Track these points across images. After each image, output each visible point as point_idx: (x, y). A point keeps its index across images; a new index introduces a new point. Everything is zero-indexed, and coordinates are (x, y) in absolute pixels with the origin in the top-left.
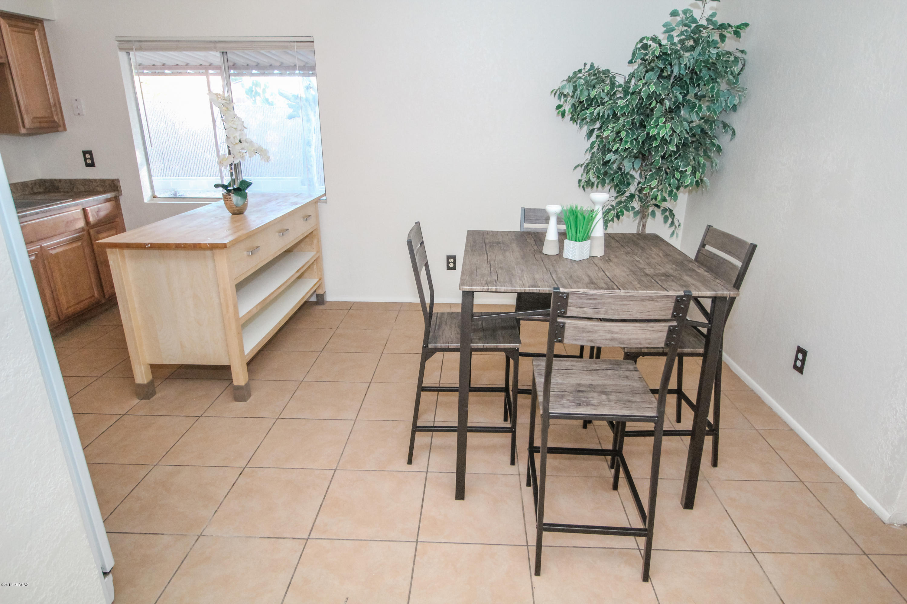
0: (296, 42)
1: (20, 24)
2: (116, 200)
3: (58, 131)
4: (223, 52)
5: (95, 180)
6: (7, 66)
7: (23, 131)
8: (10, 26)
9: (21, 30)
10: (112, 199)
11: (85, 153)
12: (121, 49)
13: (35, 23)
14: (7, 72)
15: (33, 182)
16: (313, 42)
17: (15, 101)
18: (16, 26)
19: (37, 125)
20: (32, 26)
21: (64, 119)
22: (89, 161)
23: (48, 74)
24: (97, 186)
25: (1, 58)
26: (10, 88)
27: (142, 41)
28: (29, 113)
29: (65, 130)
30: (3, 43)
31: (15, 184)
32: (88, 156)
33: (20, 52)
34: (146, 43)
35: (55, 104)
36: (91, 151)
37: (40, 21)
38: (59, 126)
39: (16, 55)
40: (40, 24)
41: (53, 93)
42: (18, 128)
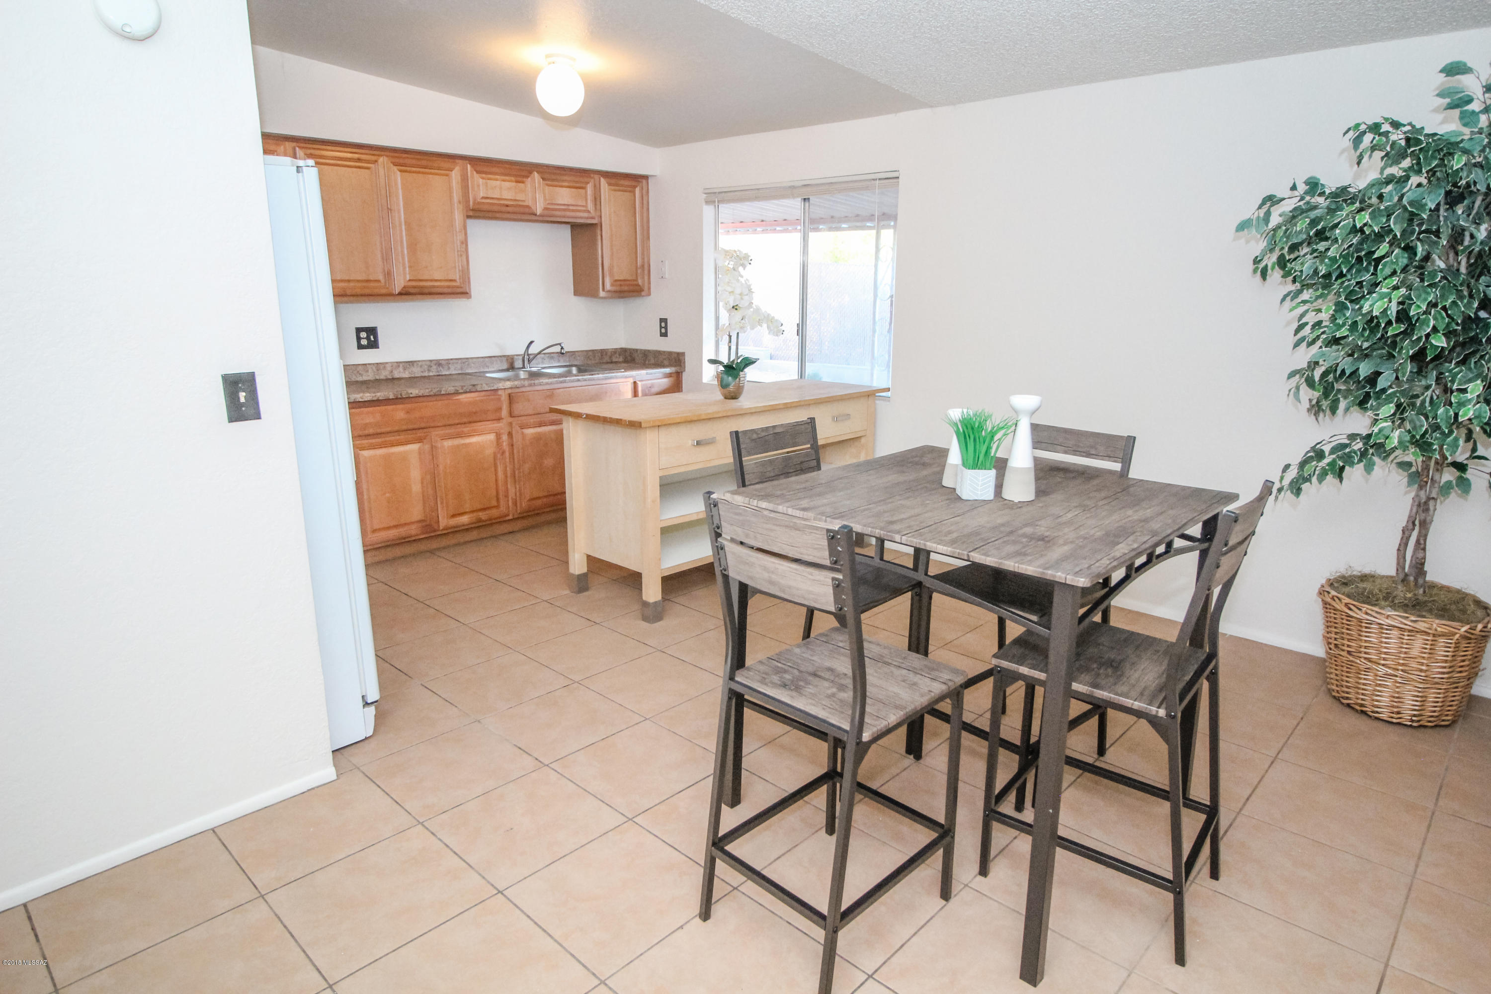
0: (879, 179)
1: (622, 182)
2: (679, 375)
3: (641, 296)
4: (805, 199)
5: (664, 351)
6: (599, 228)
7: (602, 294)
8: (610, 184)
9: (621, 188)
10: (673, 375)
11: (661, 320)
12: (707, 202)
13: (639, 180)
14: (599, 232)
16: (898, 178)
18: (617, 185)
19: (618, 288)
20: (634, 183)
21: (649, 283)
22: (663, 330)
23: (642, 234)
24: (665, 359)
25: (593, 218)
26: (596, 250)
27: (725, 192)
28: (611, 274)
29: (649, 294)
30: (598, 203)
31: (593, 351)
32: (663, 324)
33: (615, 212)
34: (729, 194)
35: (643, 266)
36: (666, 319)
37: (646, 177)
38: (643, 290)
39: (610, 215)
40: (644, 181)
41: (643, 254)
42: (597, 290)
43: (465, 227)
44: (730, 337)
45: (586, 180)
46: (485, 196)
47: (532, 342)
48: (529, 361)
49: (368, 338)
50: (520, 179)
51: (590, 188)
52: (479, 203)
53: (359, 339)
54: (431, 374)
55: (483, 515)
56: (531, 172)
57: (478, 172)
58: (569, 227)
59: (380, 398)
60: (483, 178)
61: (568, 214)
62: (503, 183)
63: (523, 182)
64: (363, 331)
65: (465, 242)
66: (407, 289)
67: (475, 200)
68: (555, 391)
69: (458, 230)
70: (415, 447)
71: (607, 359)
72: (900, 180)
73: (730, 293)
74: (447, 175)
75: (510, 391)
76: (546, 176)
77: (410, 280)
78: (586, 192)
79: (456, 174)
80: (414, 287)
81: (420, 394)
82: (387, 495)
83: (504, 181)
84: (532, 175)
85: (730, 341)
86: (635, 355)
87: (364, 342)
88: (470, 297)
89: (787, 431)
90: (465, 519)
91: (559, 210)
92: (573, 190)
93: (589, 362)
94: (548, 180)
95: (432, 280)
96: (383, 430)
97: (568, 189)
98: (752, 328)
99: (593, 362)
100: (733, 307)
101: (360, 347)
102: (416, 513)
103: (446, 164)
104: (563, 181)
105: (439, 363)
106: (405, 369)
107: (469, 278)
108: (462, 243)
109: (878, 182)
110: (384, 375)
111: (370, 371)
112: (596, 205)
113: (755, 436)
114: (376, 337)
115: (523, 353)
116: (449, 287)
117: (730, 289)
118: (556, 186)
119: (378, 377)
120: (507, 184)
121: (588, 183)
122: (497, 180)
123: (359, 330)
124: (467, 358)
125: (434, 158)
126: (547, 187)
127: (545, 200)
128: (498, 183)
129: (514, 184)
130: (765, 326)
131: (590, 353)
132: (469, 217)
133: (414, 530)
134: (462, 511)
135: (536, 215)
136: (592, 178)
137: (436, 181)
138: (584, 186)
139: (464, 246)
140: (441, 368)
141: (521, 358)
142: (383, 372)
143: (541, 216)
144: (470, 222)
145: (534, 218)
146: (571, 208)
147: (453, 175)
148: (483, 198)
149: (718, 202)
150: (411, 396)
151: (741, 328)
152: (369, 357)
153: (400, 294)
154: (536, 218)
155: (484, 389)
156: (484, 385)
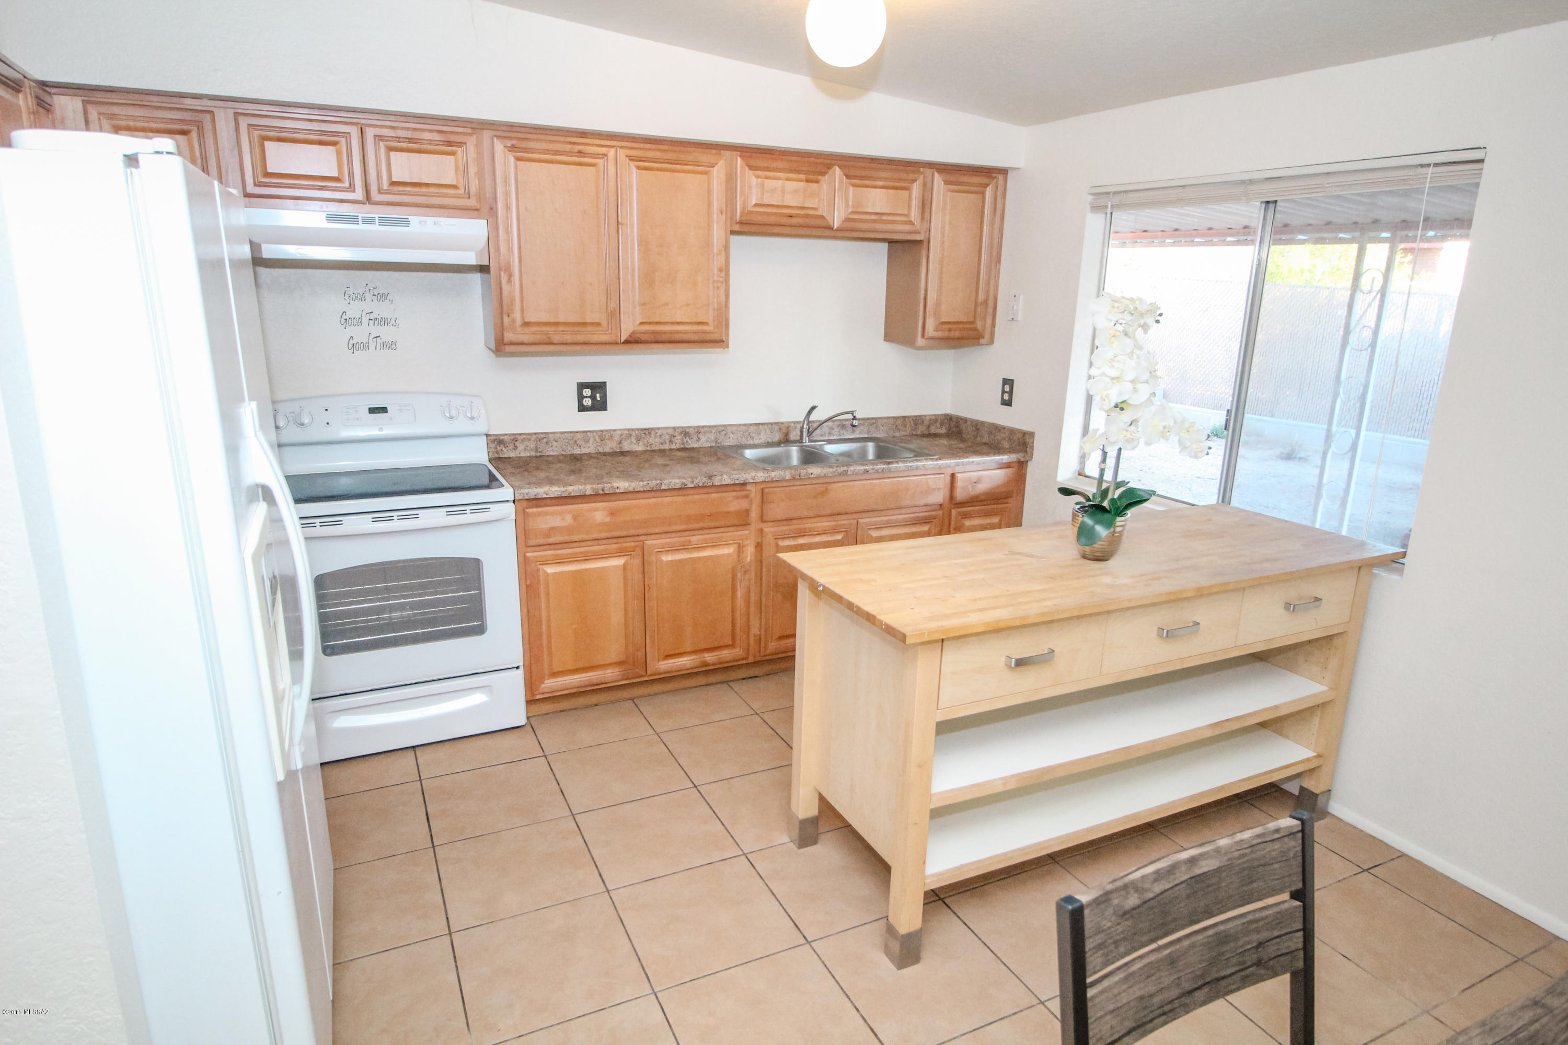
0: (1435, 164)
1: (967, 179)
2: (1021, 466)
3: (979, 344)
4: (1268, 202)
5: (1004, 428)
6: (925, 246)
7: (920, 341)
8: (947, 183)
9: (964, 187)
10: (1012, 465)
11: (1005, 380)
12: (1095, 208)
13: (994, 175)
14: (924, 253)
15: (934, 417)
16: (1481, 161)
17: (922, 296)
18: (957, 183)
19: (946, 334)
20: (984, 180)
21: (993, 326)
22: (1006, 397)
23: (990, 254)
24: (1004, 439)
25: (918, 232)
26: (919, 280)
27: (1126, 192)
28: (936, 314)
29: (991, 342)
30: (927, 210)
31: (904, 417)
32: (1007, 388)
33: (950, 223)
34: (1131, 195)
35: (986, 302)
36: (1013, 381)
37: (1004, 172)
38: (984, 338)
39: (943, 228)
40: (1001, 177)
41: (988, 283)
42: (915, 335)
43: (727, 248)
44: (1105, 454)
45: (911, 176)
46: (758, 202)
47: (813, 408)
48: (810, 433)
49: (593, 397)
50: (811, 177)
51: (916, 189)
52: (750, 212)
53: (581, 397)
54: (673, 447)
55: (709, 657)
56: (829, 167)
57: (751, 167)
58: (885, 246)
59: (573, 494)
60: (757, 177)
61: (878, 226)
62: (787, 183)
63: (817, 182)
64: (587, 387)
65: (725, 270)
66: (637, 335)
67: (744, 208)
68: (830, 487)
69: (716, 251)
70: (620, 562)
71: (921, 429)
72: (1486, 165)
73: (1112, 379)
74: (706, 173)
75: (764, 486)
76: (853, 172)
77: (642, 323)
78: (910, 196)
79: (718, 173)
80: (646, 332)
81: (631, 489)
82: (575, 626)
83: (788, 179)
84: (831, 172)
85: (1104, 461)
86: (963, 426)
87: (587, 402)
88: (727, 346)
89: (1229, 867)
90: (685, 662)
91: (866, 221)
92: (892, 192)
93: (897, 434)
94: (855, 177)
95: (673, 323)
96: (574, 538)
97: (884, 190)
98: (1148, 444)
99: (903, 433)
100: (1116, 406)
101: (582, 408)
102: (614, 650)
103: (704, 157)
104: (875, 179)
105: (685, 432)
106: (638, 439)
107: (727, 320)
108: (721, 270)
109: (1431, 170)
110: (609, 447)
111: (591, 441)
112: (923, 213)
113: (1133, 900)
114: (604, 397)
115: (802, 420)
116: (695, 332)
117: (1114, 373)
118: (867, 186)
119: (601, 450)
120: (795, 185)
121: (915, 181)
122: (779, 179)
123: (582, 386)
124: (725, 426)
125: (691, 149)
126: (851, 189)
127: (847, 206)
128: (779, 183)
129: (802, 184)
130: (1174, 439)
131: (899, 421)
132: (733, 233)
133: (610, 675)
134: (681, 651)
135: (831, 228)
136: (922, 173)
137: (691, 182)
138: (907, 185)
139: (723, 274)
140: (688, 439)
141: (799, 426)
142: (608, 442)
143: (838, 230)
144: (734, 239)
145: (828, 233)
146: (885, 218)
147: (715, 173)
148: (756, 205)
149: (1112, 206)
150: (618, 491)
151: (1128, 441)
152: (594, 421)
153: (627, 342)
154: (833, 234)
155: (724, 483)
156: (725, 476)
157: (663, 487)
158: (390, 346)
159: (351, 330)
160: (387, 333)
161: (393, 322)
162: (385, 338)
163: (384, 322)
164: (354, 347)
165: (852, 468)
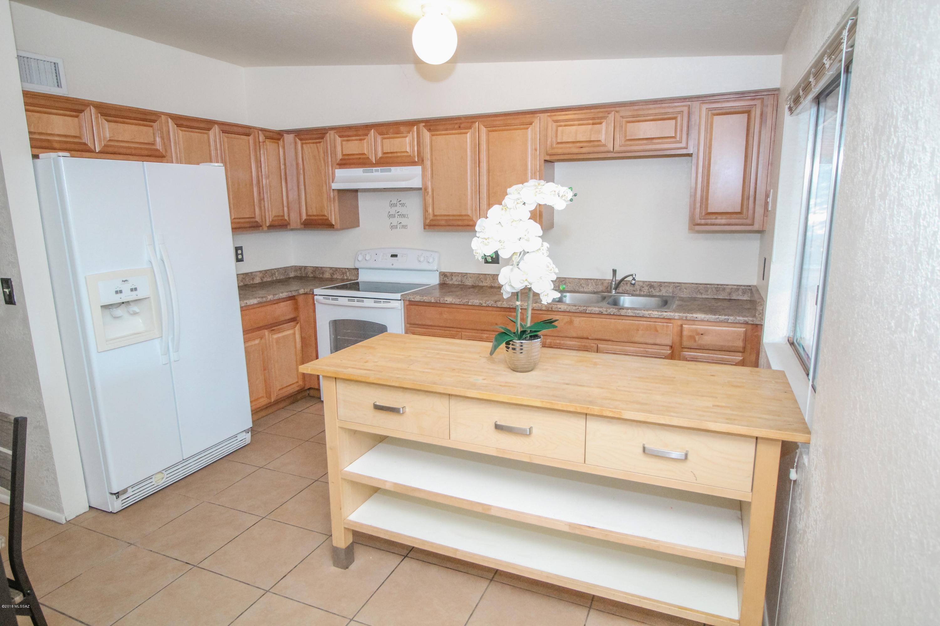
1: (731, 104)
6: (695, 157)
8: (711, 109)
9: (729, 111)
14: (694, 162)
18: (722, 108)
23: (760, 158)
25: (685, 148)
28: (704, 206)
29: (764, 229)
30: (693, 132)
35: (755, 196)
36: (766, 259)
38: (753, 224)
41: (758, 182)
46: (561, 141)
47: (615, 271)
50: (596, 121)
51: (681, 118)
56: (608, 113)
57: (554, 121)
59: (425, 301)
60: (559, 125)
62: (579, 127)
63: (600, 124)
67: (552, 145)
74: (527, 128)
76: (627, 113)
78: (676, 122)
79: (534, 127)
81: (453, 302)
84: (609, 116)
94: (629, 116)
104: (648, 115)
115: (611, 278)
122: (573, 125)
125: (518, 116)
126: (627, 124)
128: (573, 128)
129: (590, 127)
135: (612, 152)
136: (685, 106)
138: (674, 116)
141: (610, 282)
143: (616, 153)
146: (655, 141)
147: (532, 128)
148: (558, 143)
150: (446, 302)
154: (614, 155)
155: (503, 306)
156: (505, 302)
157: (469, 304)
158: (405, 227)
159: (392, 220)
160: (404, 221)
161: (406, 216)
162: (403, 224)
163: (403, 216)
164: (393, 227)
165: (590, 308)
